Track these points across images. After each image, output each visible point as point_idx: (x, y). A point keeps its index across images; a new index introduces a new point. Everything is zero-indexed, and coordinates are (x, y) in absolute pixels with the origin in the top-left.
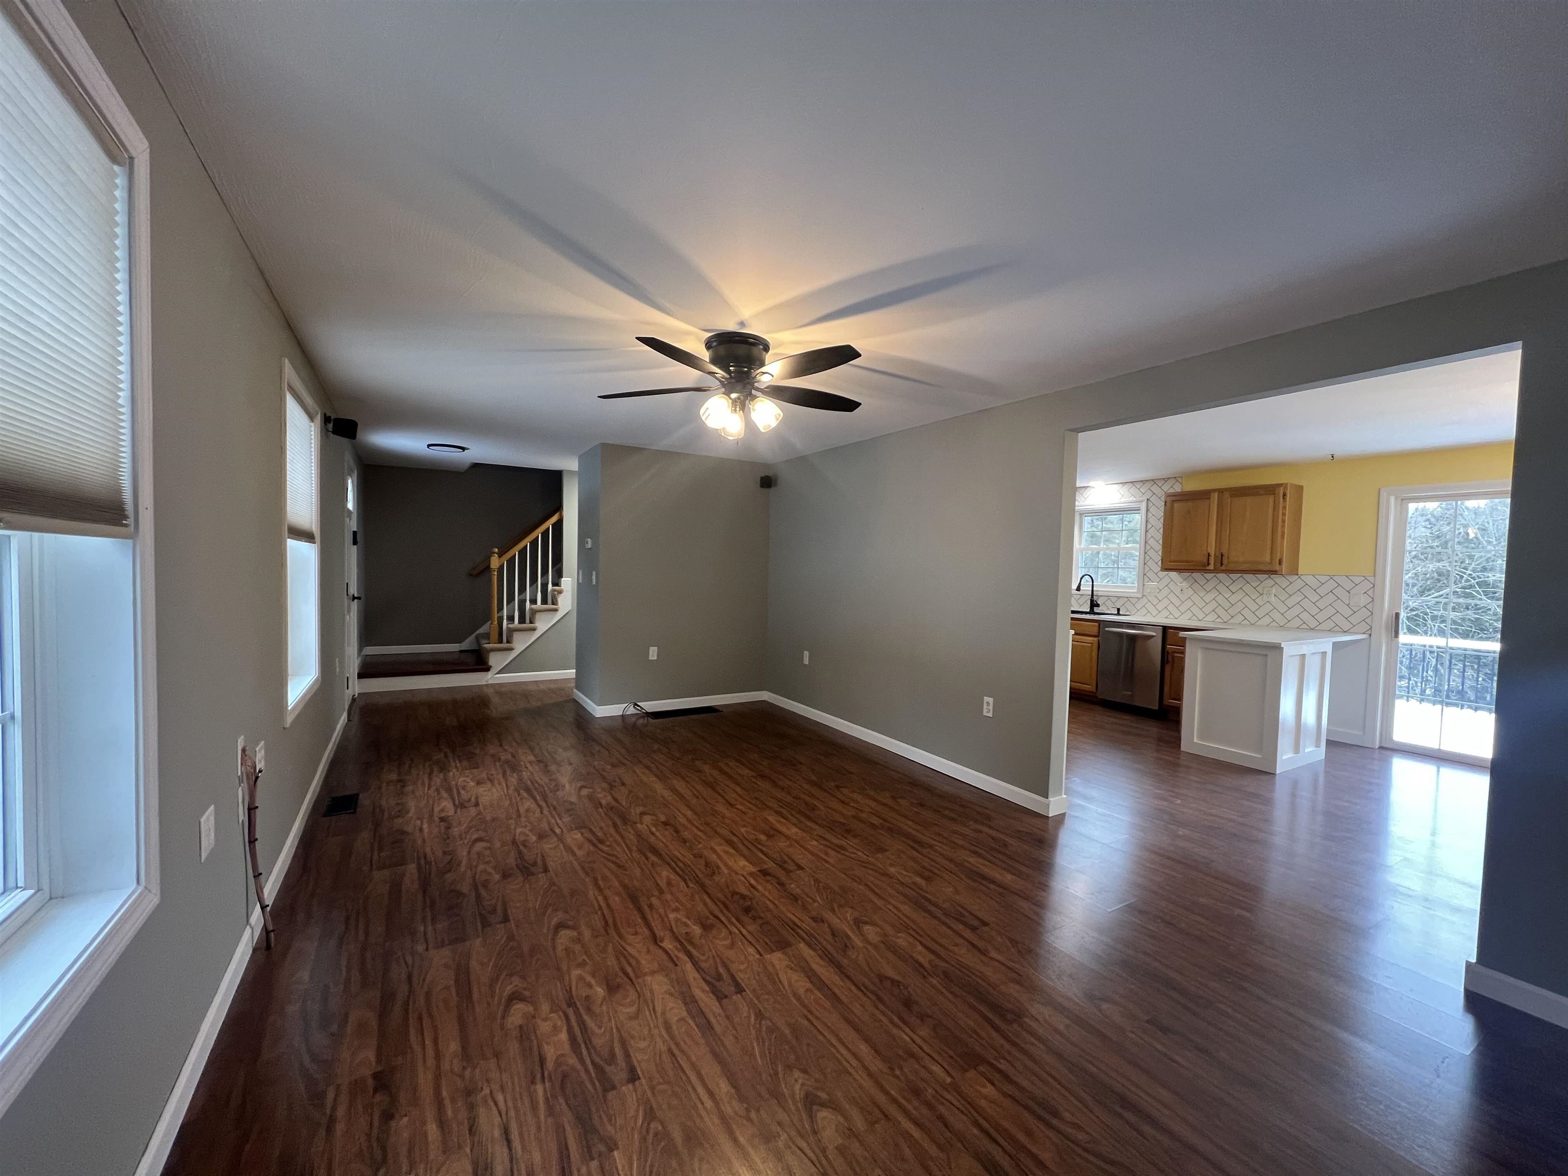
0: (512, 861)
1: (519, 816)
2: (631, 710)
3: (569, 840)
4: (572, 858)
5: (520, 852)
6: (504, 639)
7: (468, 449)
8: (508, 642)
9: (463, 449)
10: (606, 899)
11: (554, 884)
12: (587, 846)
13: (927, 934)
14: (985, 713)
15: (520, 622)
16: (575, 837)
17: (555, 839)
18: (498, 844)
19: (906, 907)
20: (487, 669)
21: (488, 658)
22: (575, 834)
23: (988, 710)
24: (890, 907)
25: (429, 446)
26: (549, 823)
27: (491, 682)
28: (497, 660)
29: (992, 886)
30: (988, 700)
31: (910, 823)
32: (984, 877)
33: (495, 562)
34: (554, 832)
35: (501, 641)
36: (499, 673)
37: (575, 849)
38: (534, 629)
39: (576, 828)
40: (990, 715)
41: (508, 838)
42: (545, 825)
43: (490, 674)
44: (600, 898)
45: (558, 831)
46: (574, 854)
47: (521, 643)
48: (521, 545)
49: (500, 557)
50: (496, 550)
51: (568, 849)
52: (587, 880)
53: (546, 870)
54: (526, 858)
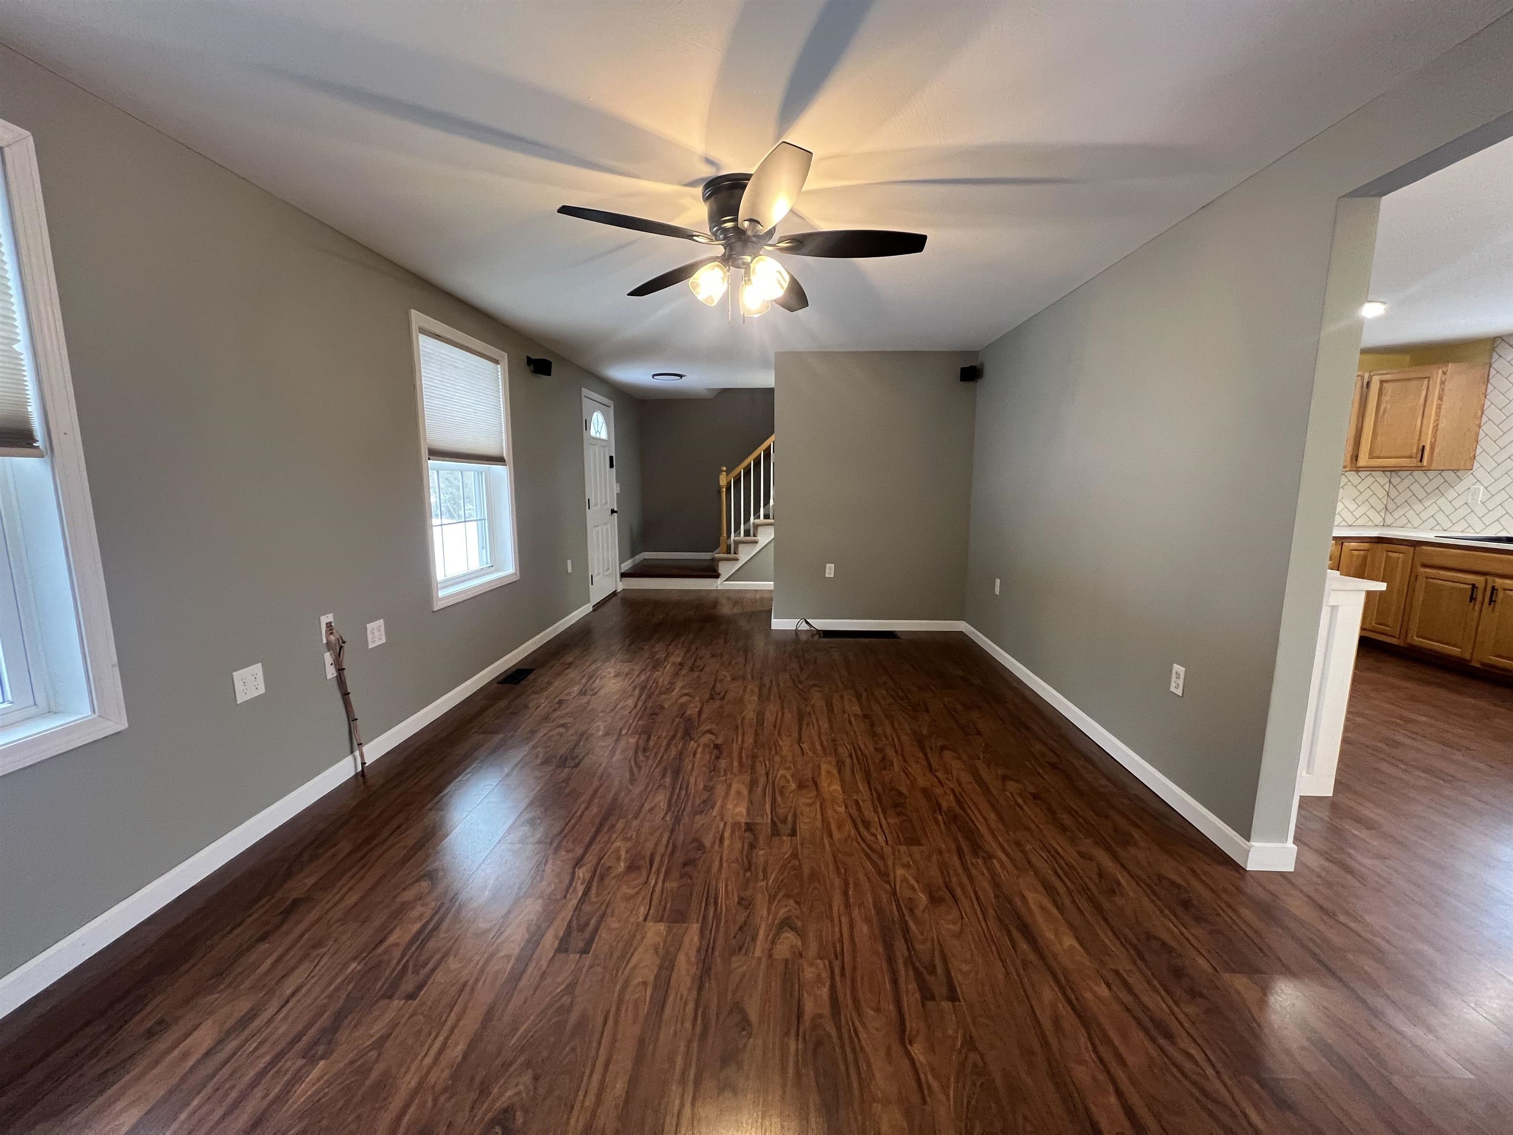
2: (804, 627)
6: (731, 551)
7: (684, 376)
8: (735, 553)
9: (681, 376)
13: (853, 980)
14: (1172, 689)
15: (745, 536)
19: (865, 929)
20: (717, 576)
21: (718, 566)
23: (1177, 687)
24: (845, 920)
25: (654, 375)
27: (720, 588)
28: (726, 569)
29: (1024, 946)
30: (1178, 669)
31: (992, 816)
32: (1027, 931)
33: (723, 480)
35: (728, 552)
36: (727, 580)
38: (756, 542)
40: (1179, 692)
43: (719, 581)
47: (745, 554)
48: (745, 464)
49: (727, 475)
50: (724, 469)
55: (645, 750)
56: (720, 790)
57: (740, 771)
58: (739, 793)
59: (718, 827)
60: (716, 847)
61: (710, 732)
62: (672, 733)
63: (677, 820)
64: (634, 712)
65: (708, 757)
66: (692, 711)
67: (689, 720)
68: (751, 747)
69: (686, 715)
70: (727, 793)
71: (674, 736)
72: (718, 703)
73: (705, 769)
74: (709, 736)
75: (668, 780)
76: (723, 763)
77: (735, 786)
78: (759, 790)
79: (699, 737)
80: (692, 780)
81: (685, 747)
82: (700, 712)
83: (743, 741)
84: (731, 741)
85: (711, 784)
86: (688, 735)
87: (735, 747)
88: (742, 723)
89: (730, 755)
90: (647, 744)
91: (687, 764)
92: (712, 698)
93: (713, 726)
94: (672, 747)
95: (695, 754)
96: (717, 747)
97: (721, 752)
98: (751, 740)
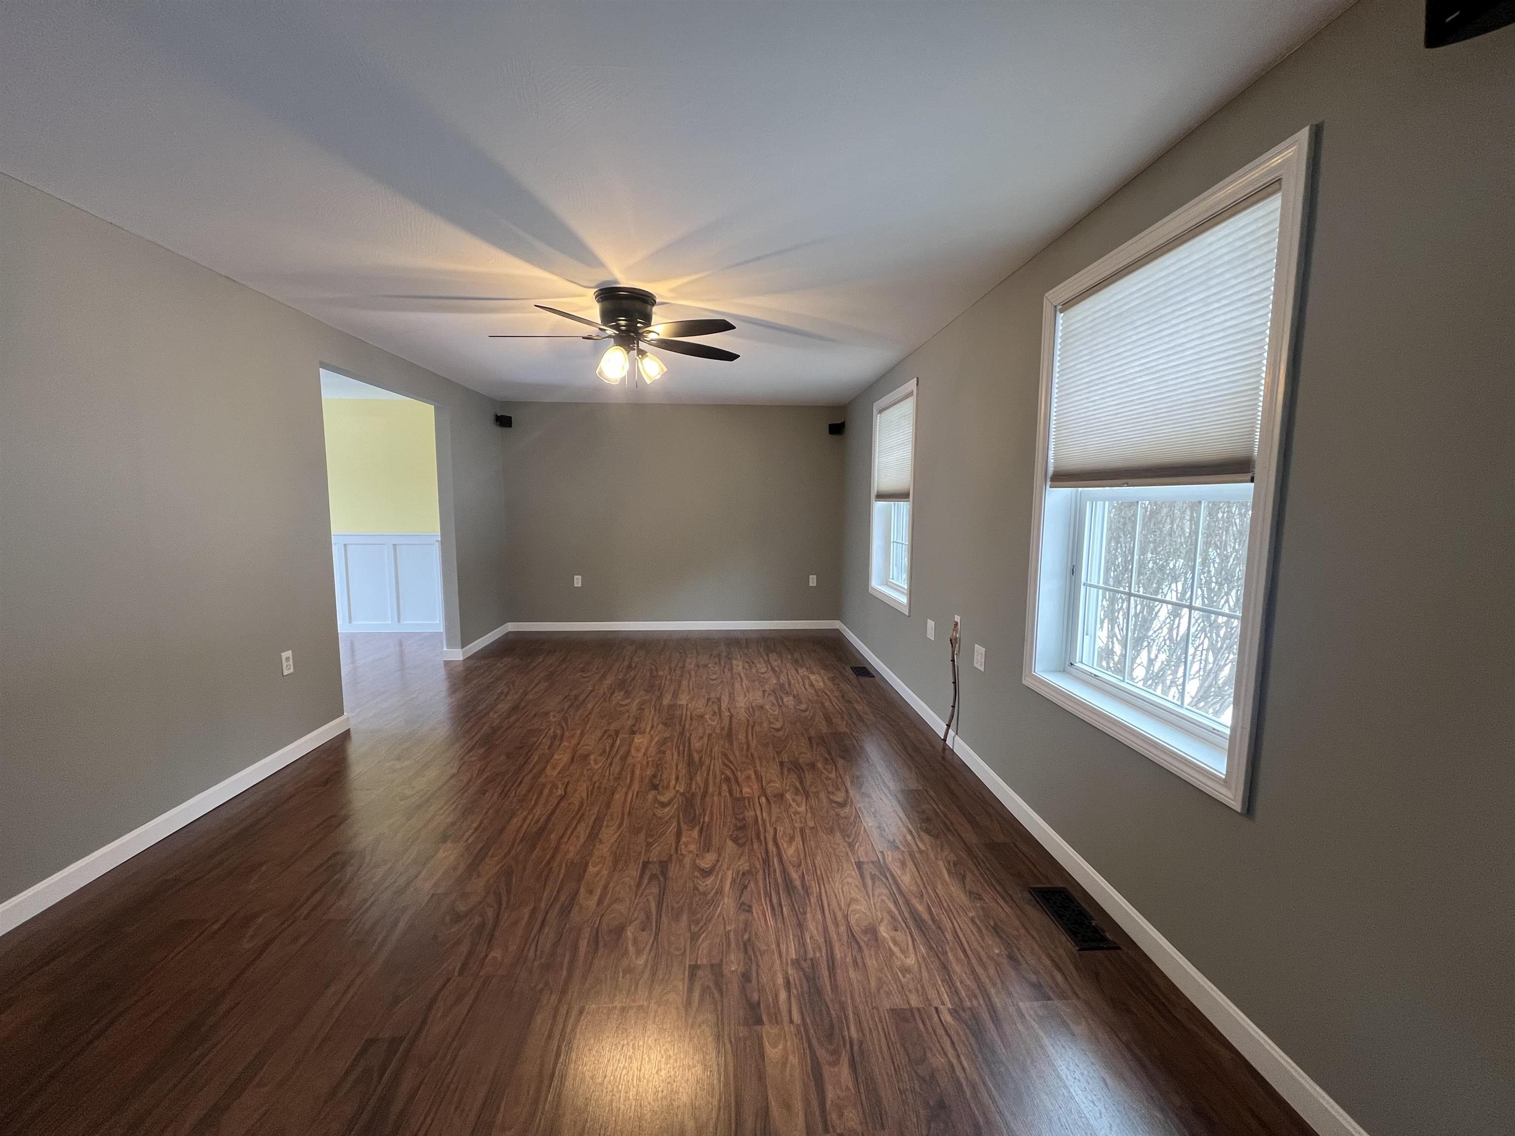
0: (809, 777)
1: (802, 831)
3: (756, 786)
4: (759, 768)
5: (801, 783)
10: (747, 737)
11: (777, 752)
12: (741, 776)
16: (748, 790)
17: (768, 791)
18: (822, 795)
22: (748, 793)
26: (770, 814)
34: (767, 799)
37: (753, 777)
39: (744, 799)
41: (813, 802)
42: (775, 810)
44: (750, 738)
45: (763, 800)
46: (756, 772)
51: (759, 778)
52: (753, 751)
53: (782, 764)
54: (795, 776)
55: (727, 780)
56: (653, 750)
57: (634, 765)
58: (638, 750)
59: (655, 732)
60: (655, 725)
61: (664, 805)
62: (708, 799)
63: (682, 733)
64: (771, 831)
65: (664, 776)
66: (691, 836)
67: (693, 821)
68: (619, 788)
69: (697, 828)
70: (647, 750)
71: (704, 796)
72: (654, 856)
73: (668, 766)
74: (664, 799)
75: (696, 757)
76: (649, 772)
77: (640, 755)
78: (621, 753)
79: (675, 797)
80: (675, 756)
81: (689, 785)
82: (679, 835)
83: (627, 793)
84: (640, 794)
85: (660, 755)
86: (689, 801)
87: (636, 787)
88: (622, 819)
89: (642, 778)
90: (728, 786)
91: (683, 771)
92: (664, 866)
93: (659, 812)
94: (702, 785)
95: (677, 779)
96: (655, 787)
97: (651, 781)
98: (617, 796)
